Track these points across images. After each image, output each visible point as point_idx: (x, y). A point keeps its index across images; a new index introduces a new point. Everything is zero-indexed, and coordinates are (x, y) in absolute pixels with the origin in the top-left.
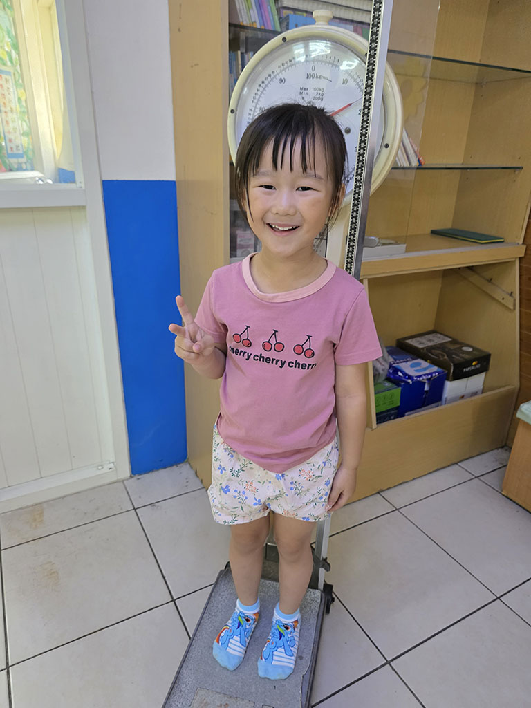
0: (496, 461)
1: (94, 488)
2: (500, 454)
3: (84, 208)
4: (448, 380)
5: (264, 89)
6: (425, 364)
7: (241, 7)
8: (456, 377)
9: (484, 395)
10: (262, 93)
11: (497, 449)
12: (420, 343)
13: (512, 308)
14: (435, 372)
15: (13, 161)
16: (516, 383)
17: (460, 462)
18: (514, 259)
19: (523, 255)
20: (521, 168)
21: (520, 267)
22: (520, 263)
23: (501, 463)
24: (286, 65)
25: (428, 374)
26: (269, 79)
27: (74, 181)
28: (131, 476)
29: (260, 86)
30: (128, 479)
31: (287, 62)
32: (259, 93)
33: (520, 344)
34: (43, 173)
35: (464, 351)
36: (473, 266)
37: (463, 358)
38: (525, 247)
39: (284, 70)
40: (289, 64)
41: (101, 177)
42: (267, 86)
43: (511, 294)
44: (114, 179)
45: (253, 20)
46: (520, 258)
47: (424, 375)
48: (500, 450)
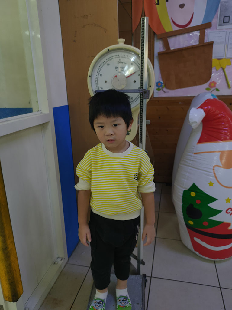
5: (101, 68)
10: (101, 69)
24: (109, 59)
26: (103, 64)
29: (100, 67)
31: (109, 58)
32: (100, 69)
39: (109, 60)
40: (111, 58)
42: (102, 66)
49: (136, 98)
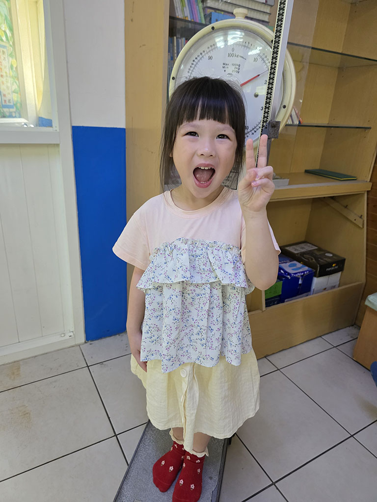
0: (348, 335)
1: (58, 350)
2: (351, 330)
3: (58, 145)
4: (315, 276)
5: (197, 63)
6: (299, 265)
7: (178, 6)
8: (320, 275)
9: (340, 288)
10: (195, 66)
11: (349, 326)
12: (296, 250)
13: (361, 226)
14: (306, 271)
15: (6, 110)
16: (363, 280)
17: (323, 335)
18: (363, 192)
19: (370, 189)
20: (370, 128)
21: (368, 198)
22: (368, 195)
23: (351, 337)
24: (213, 47)
25: (302, 272)
26: (201, 56)
27: (51, 126)
28: (85, 342)
29: (194, 61)
30: (83, 344)
31: (214, 45)
32: (193, 66)
33: (367, 252)
34: (28, 120)
35: (326, 256)
36: (334, 196)
37: (325, 261)
38: (371, 184)
39: (212, 50)
41: (71, 123)
42: (199, 61)
43: (361, 217)
44: (81, 125)
45: (186, 15)
46: (368, 191)
47: (299, 273)
48: (351, 328)
49: (255, 127)
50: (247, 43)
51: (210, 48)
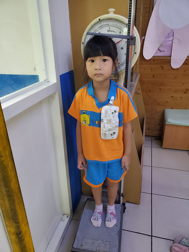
40: (101, 27)
49: (123, 63)
50: (116, 25)
51: (99, 28)
